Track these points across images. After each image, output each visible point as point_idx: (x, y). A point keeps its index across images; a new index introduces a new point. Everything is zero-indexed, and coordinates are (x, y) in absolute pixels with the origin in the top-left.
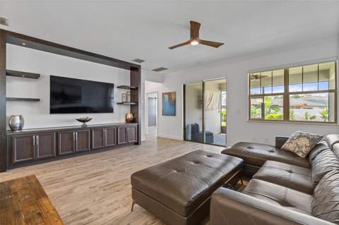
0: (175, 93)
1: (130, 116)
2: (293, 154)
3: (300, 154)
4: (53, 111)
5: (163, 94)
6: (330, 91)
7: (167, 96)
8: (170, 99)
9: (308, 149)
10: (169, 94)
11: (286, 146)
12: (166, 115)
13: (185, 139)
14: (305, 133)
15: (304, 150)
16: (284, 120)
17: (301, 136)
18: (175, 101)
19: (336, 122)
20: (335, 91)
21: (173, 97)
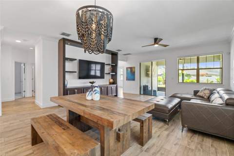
0: (134, 68)
1: (111, 81)
2: (202, 97)
3: (205, 97)
4: (80, 78)
5: (127, 68)
6: (220, 68)
7: (129, 70)
8: (131, 71)
9: (209, 95)
10: (131, 68)
11: (199, 94)
12: (129, 80)
13: (140, 94)
14: (207, 88)
15: (207, 95)
16: (197, 82)
17: (206, 89)
18: (134, 72)
19: (222, 83)
20: (222, 68)
21: (133, 70)
